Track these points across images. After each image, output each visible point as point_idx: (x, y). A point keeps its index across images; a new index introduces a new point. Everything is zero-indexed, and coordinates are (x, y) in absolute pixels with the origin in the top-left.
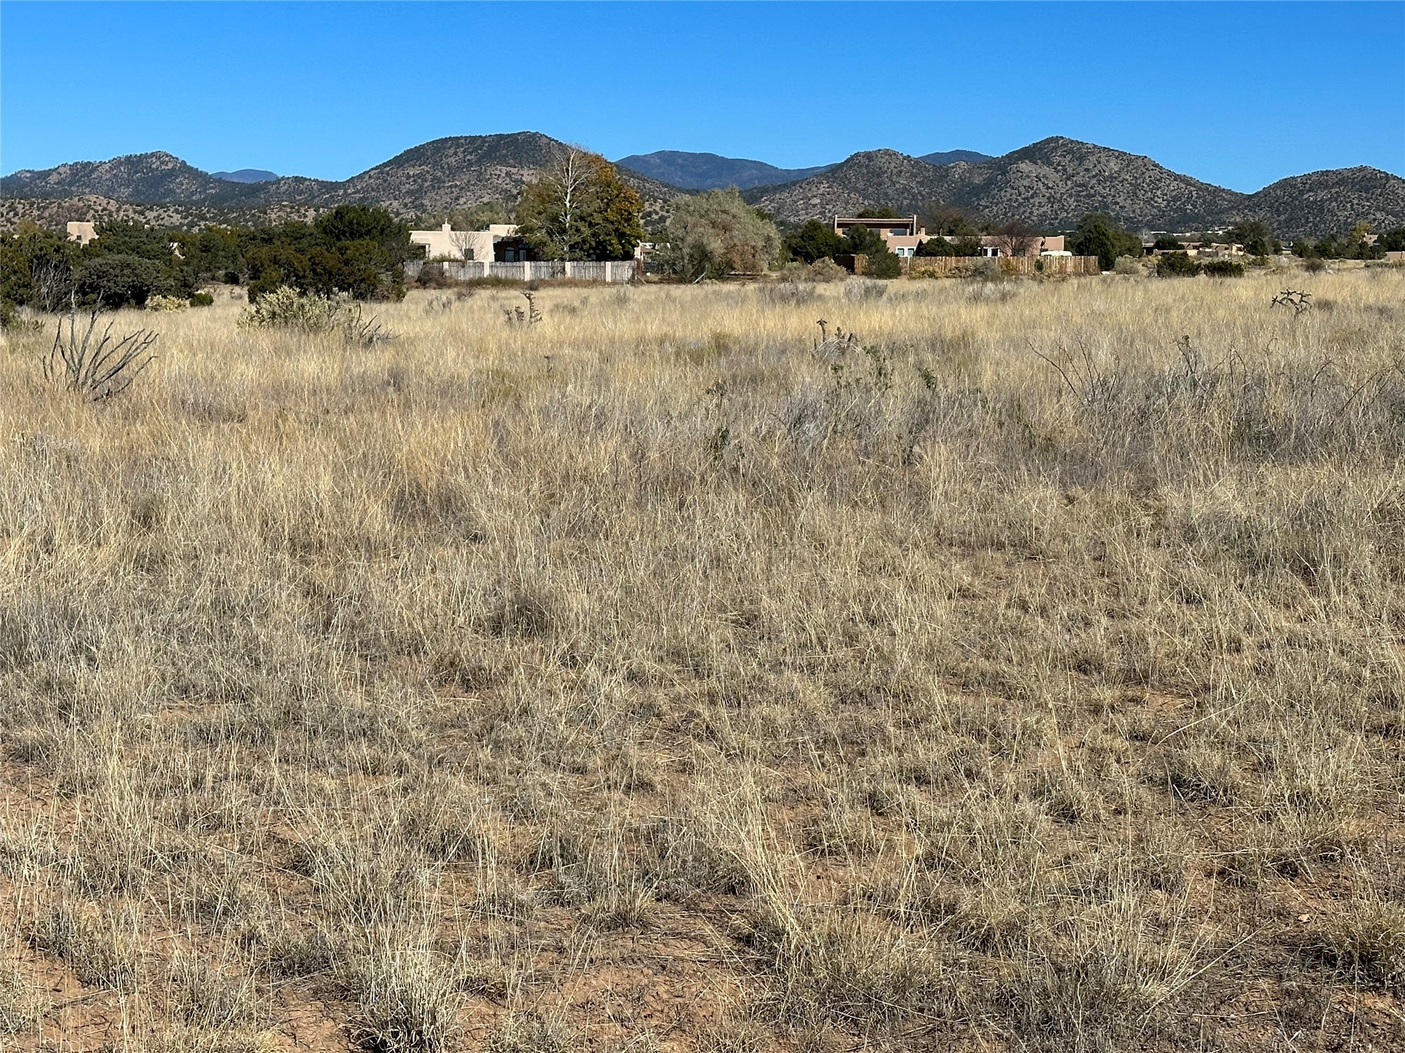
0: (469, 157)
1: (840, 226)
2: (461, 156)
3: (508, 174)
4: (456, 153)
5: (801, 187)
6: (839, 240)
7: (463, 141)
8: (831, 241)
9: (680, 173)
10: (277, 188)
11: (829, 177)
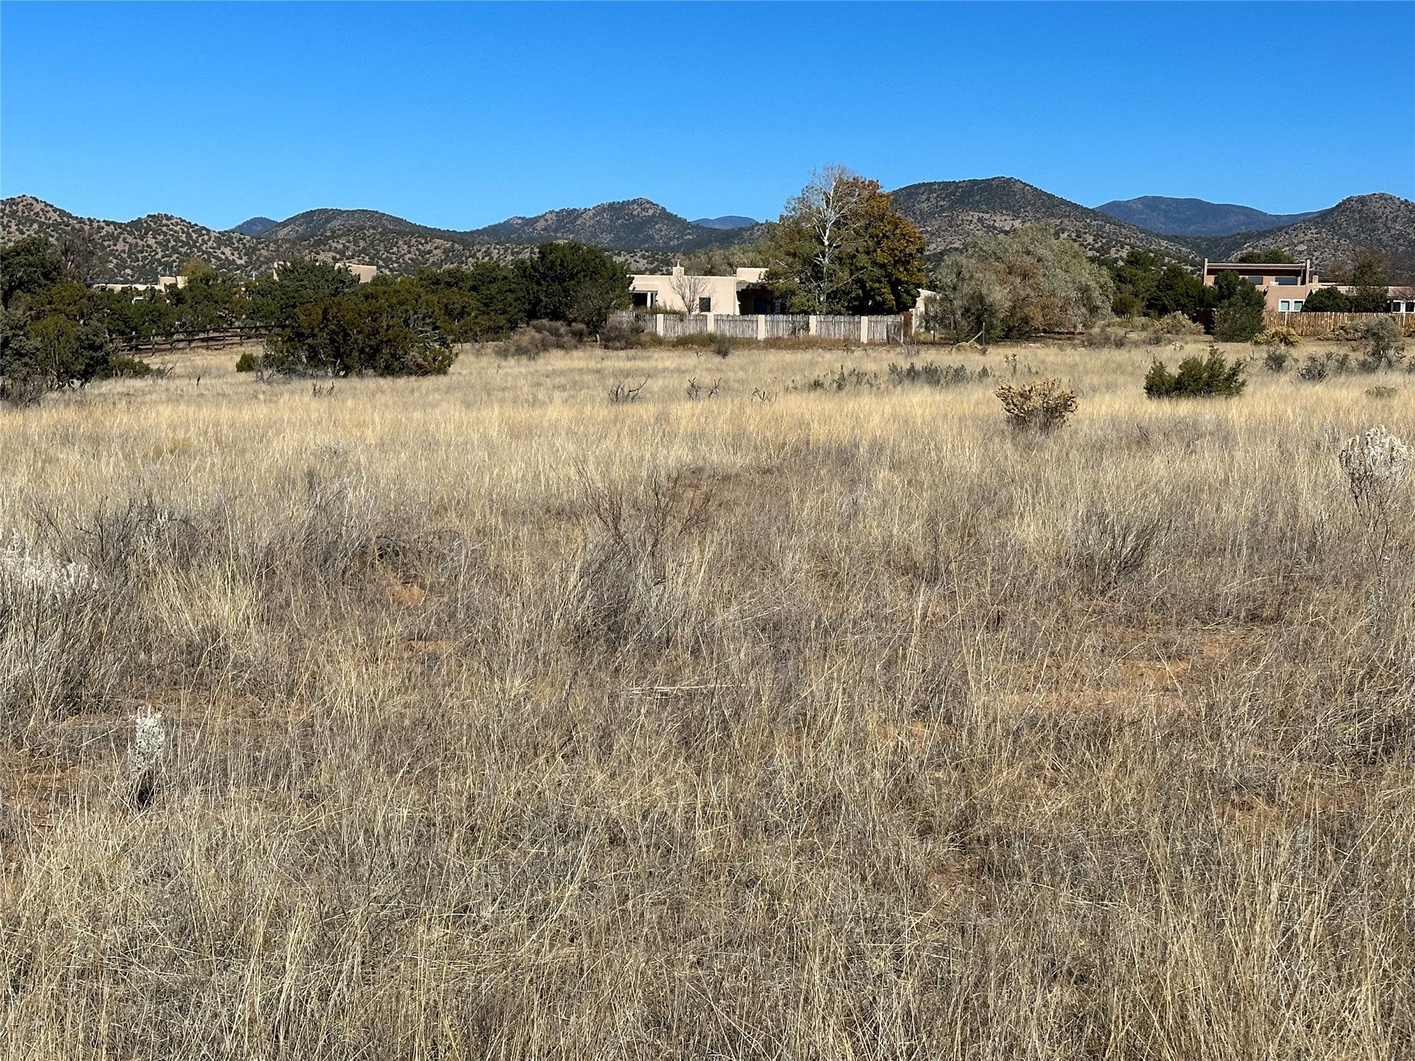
0: (942, 203)
1: (1210, 272)
2: (934, 202)
3: (980, 220)
4: (928, 199)
5: (1286, 233)
6: (1204, 291)
7: (936, 187)
8: (1191, 292)
9: (1163, 219)
10: (751, 234)
11: (1318, 223)
